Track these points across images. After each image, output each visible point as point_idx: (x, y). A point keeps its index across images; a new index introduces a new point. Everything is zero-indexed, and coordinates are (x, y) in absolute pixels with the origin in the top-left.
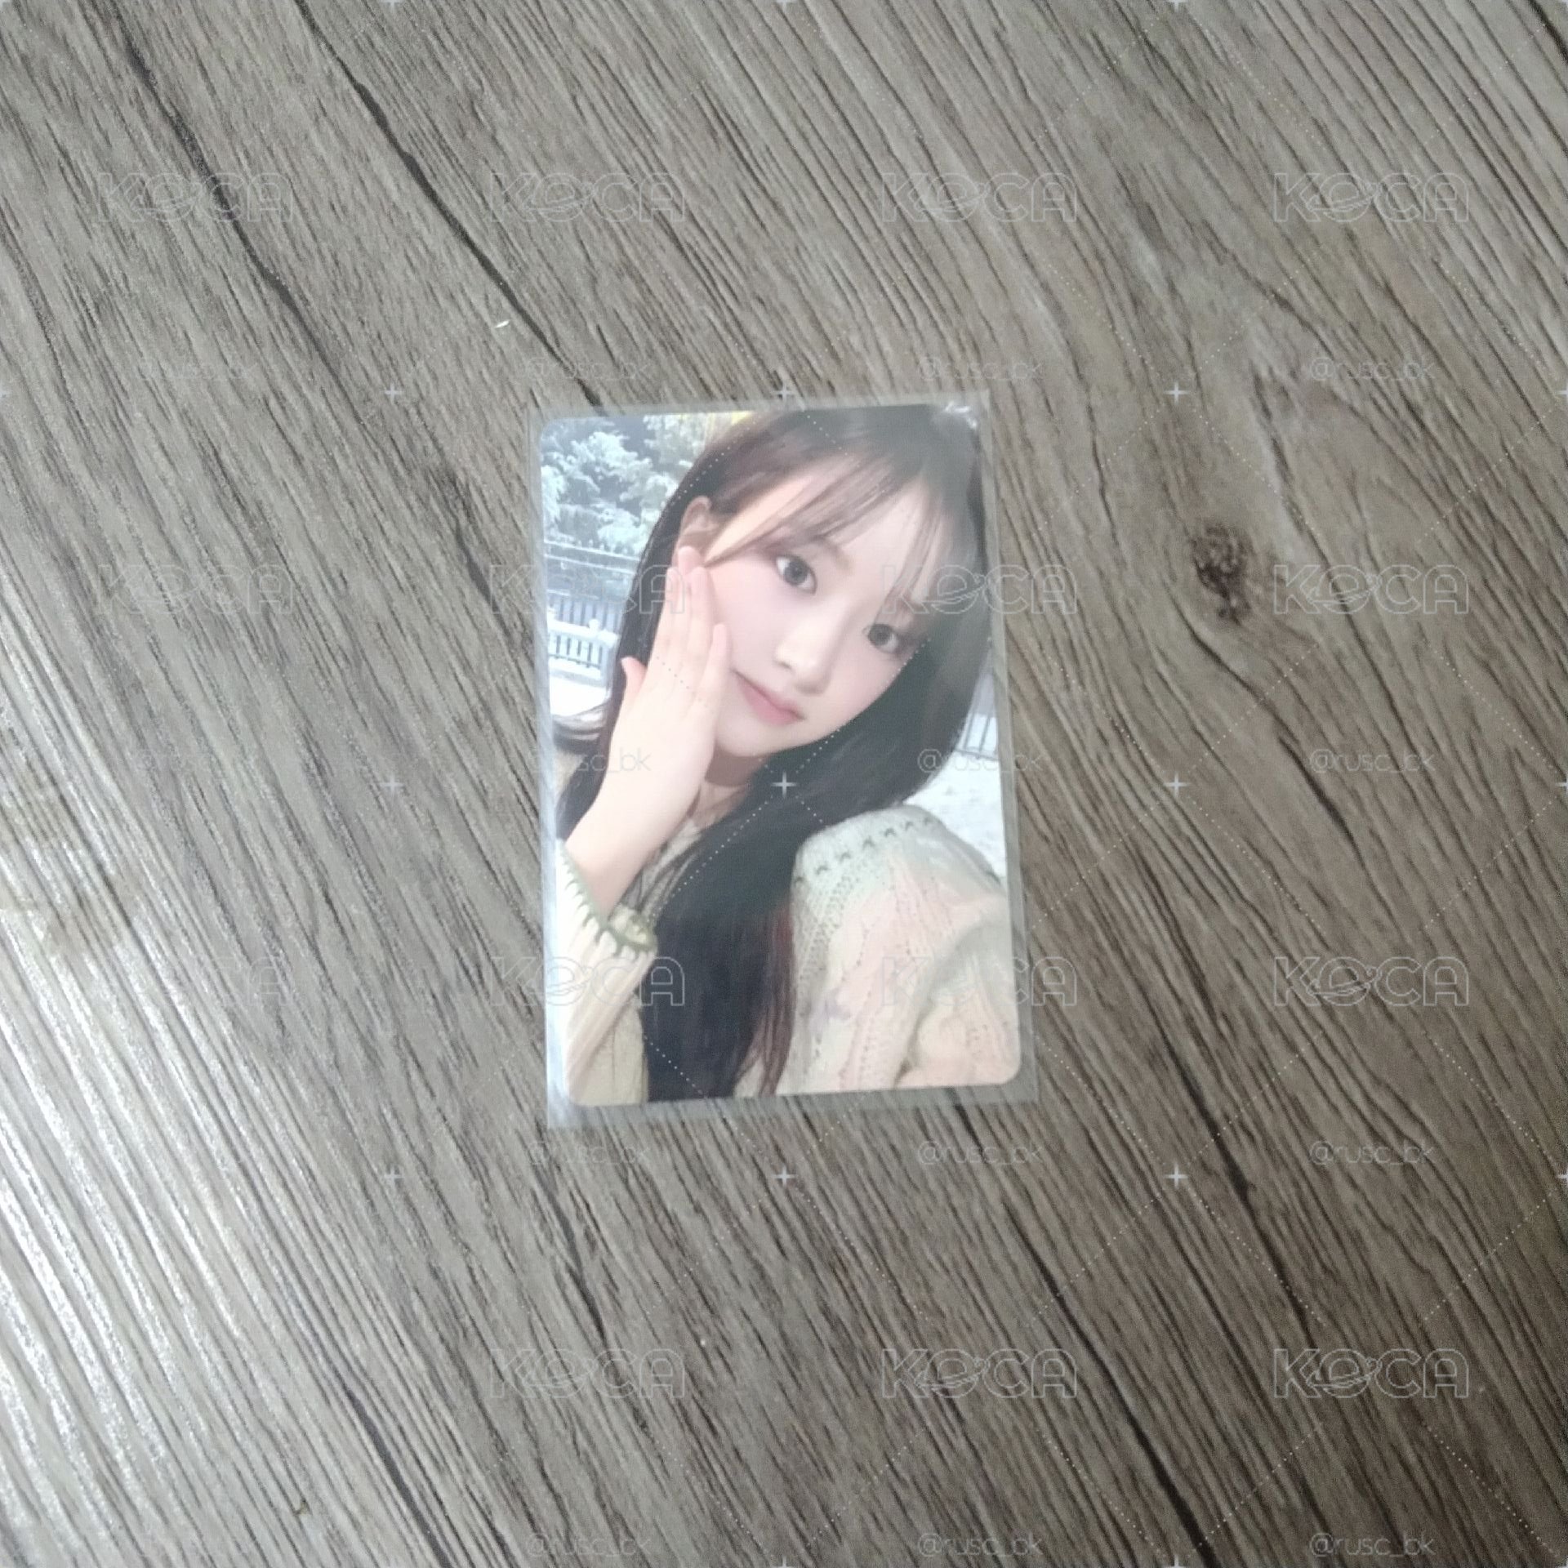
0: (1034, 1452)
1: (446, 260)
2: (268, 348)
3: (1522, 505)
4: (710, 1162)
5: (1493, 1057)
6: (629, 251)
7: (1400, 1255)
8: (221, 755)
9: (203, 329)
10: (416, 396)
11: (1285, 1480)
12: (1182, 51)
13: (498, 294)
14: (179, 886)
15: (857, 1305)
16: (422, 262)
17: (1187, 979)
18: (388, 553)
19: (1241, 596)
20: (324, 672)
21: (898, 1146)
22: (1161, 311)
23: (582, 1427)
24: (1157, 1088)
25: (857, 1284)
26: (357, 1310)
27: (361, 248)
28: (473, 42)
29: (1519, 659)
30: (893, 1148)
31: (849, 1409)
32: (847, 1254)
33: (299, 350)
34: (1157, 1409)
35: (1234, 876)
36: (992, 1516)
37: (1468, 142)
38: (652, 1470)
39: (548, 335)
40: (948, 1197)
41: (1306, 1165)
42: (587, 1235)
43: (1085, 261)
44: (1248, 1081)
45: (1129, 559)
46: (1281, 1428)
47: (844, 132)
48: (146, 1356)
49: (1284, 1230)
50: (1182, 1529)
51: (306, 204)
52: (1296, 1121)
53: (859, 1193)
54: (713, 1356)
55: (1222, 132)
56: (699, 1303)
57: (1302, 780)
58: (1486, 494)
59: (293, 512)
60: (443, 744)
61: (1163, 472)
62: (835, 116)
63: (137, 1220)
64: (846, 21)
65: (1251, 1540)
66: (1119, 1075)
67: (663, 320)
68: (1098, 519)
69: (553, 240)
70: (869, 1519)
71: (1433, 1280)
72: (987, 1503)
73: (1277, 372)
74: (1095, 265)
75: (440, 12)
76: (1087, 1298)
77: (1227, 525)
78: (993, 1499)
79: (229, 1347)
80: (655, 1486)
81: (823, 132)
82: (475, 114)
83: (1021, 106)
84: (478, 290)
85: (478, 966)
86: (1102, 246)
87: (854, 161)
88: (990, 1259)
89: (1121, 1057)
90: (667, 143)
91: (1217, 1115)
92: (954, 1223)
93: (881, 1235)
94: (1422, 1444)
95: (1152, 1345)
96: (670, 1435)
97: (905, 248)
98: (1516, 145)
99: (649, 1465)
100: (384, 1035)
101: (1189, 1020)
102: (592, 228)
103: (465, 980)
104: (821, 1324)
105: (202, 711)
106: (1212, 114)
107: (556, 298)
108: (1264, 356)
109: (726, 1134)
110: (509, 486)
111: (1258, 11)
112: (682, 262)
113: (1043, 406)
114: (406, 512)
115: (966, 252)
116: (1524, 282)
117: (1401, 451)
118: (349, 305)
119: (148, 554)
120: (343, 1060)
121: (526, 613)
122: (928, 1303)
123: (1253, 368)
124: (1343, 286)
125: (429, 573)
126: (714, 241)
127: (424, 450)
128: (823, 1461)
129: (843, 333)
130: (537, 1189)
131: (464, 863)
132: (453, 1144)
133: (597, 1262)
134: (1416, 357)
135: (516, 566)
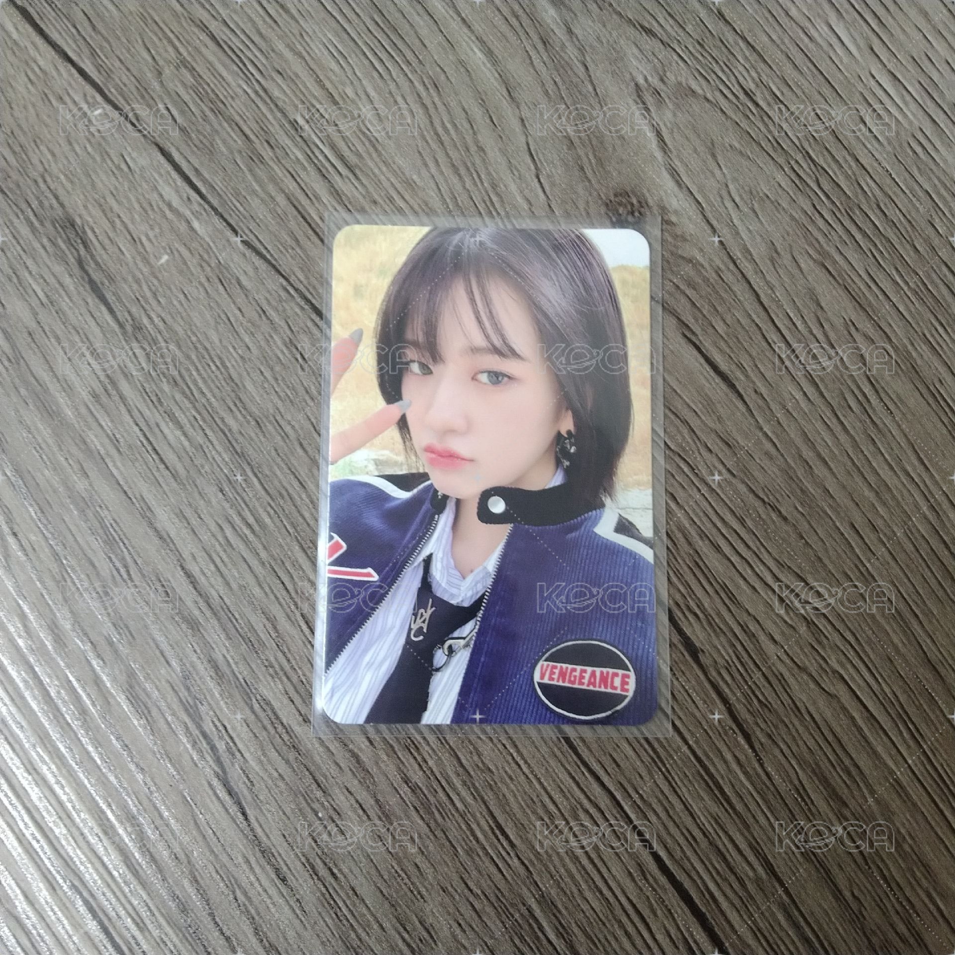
1: (54, 73)
3: (833, 150)
5: (862, 538)
6: (182, 50)
7: (812, 685)
10: (41, 169)
11: (752, 858)
13: (93, 92)
15: (428, 772)
16: (39, 78)
18: (31, 281)
22: (563, 46)
23: (240, 886)
25: (427, 757)
31: (431, 848)
34: (653, 819)
36: (542, 910)
38: (294, 910)
41: (738, 630)
42: (229, 749)
43: (506, 20)
44: (689, 577)
46: (744, 822)
49: (728, 678)
50: (682, 904)
52: (727, 601)
56: (314, 786)
57: (702, 361)
58: (806, 146)
60: (83, 411)
61: (579, 157)
65: (732, 904)
67: (212, 95)
68: (537, 196)
69: (129, 50)
70: (455, 925)
71: (839, 701)
72: (539, 903)
73: (650, 78)
74: (514, 21)
76: (594, 746)
77: (628, 189)
78: (544, 900)
80: (297, 922)
84: (79, 91)
85: (126, 567)
95: (644, 773)
96: (305, 885)
97: (377, 23)
99: (291, 907)
100: (67, 625)
102: (155, 38)
104: (405, 790)
107: (134, 89)
108: (639, 69)
110: (112, 223)
112: (220, 54)
113: (488, 121)
114: (42, 251)
115: (421, 22)
117: (744, 124)
121: (134, 310)
122: (480, 765)
123: (633, 79)
124: (689, 16)
125: (63, 293)
126: (243, 37)
127: (52, 207)
128: (417, 888)
129: (340, 87)
130: (187, 720)
131: (107, 494)
132: (123, 697)
133: (237, 767)
134: (746, 58)
135: (123, 278)
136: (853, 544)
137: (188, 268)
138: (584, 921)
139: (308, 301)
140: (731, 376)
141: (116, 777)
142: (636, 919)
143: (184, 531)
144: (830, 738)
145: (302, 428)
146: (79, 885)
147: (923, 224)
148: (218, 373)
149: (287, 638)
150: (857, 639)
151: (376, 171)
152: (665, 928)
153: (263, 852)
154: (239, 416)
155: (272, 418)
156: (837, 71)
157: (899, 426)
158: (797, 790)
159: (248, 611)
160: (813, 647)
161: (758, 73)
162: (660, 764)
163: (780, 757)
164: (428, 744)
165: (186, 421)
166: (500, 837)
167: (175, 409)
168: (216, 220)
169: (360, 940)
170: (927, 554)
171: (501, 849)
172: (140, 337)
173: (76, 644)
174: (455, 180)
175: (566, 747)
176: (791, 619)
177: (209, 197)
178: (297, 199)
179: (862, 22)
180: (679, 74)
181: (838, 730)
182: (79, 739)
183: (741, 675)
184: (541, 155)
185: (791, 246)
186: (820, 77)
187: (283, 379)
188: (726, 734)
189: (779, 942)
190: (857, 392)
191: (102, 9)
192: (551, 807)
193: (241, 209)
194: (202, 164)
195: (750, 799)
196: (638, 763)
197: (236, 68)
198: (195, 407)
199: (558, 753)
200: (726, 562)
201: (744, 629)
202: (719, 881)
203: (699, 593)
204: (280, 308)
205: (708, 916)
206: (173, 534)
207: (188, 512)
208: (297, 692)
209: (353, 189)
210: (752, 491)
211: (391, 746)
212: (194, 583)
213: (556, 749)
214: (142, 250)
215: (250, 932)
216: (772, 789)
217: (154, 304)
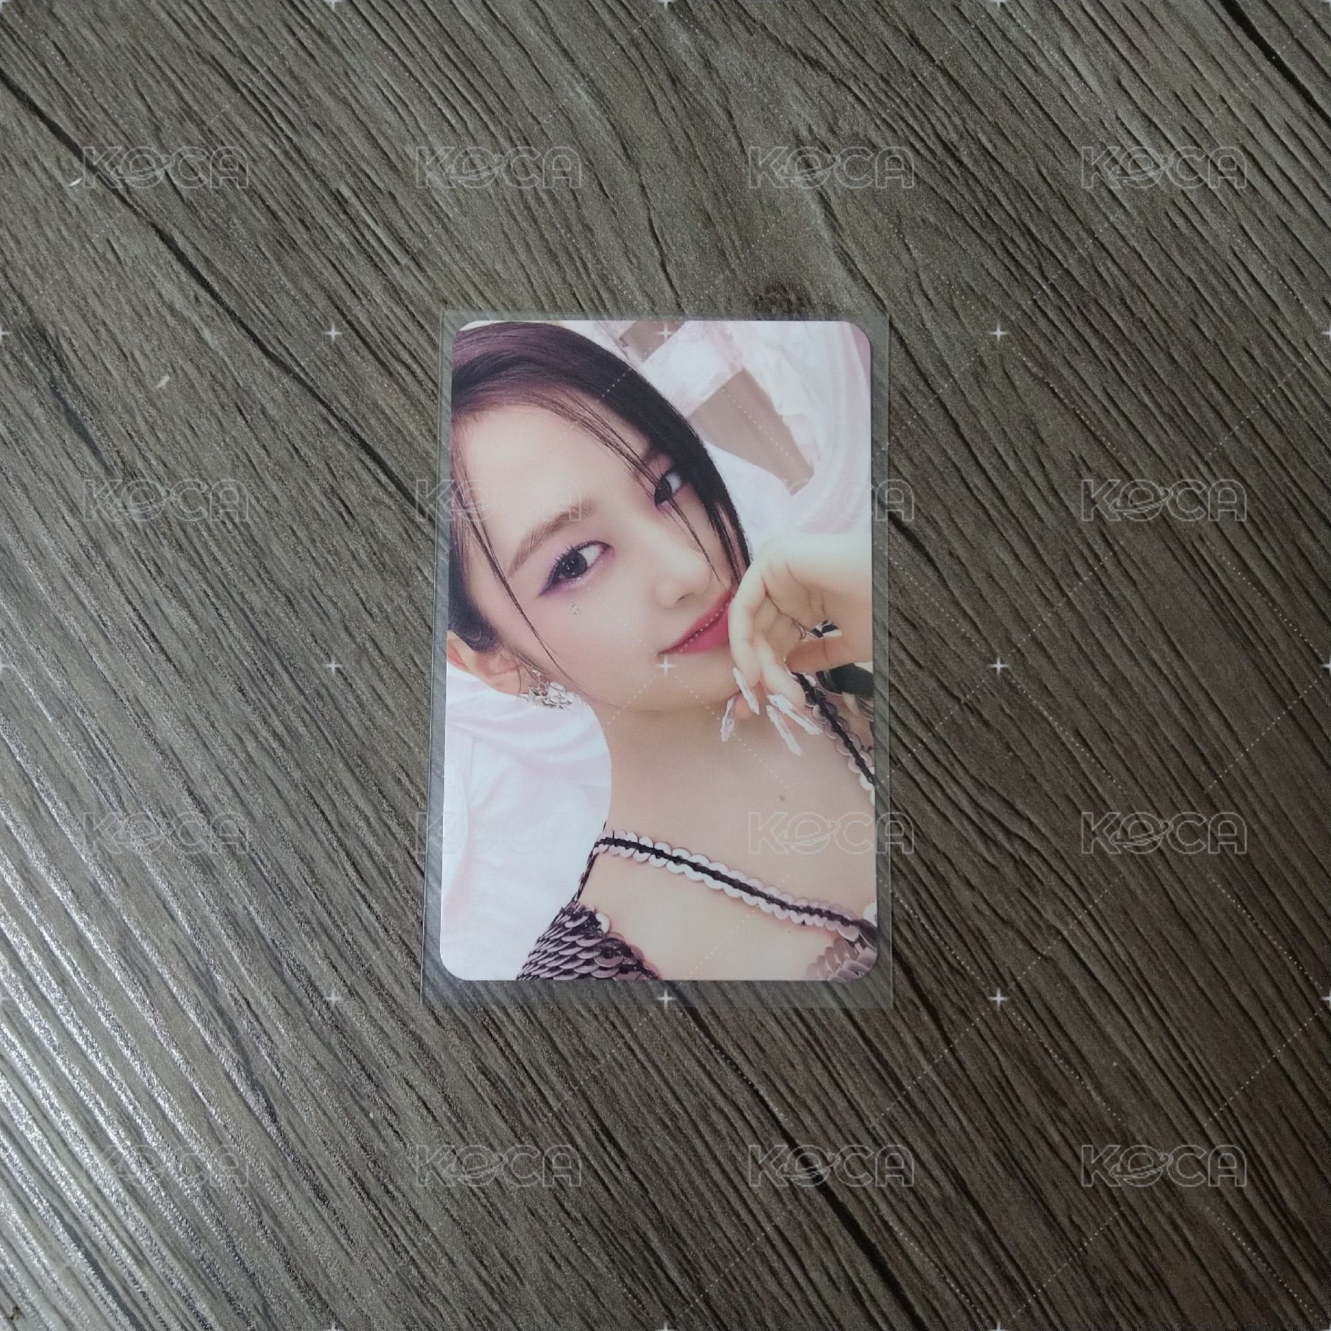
0: (695, 1175)
1: (18, 130)
3: (1062, 224)
4: (359, 946)
5: (1091, 750)
6: (187, 97)
7: (1020, 945)
11: (937, 1172)
13: (70, 155)
15: (513, 1061)
22: (698, 85)
23: (267, 1208)
29: (1075, 372)
32: (500, 1013)
34: (808, 1121)
36: (662, 1241)
38: (337, 1240)
41: (922, 872)
43: (623, 50)
46: (927, 1124)
49: (909, 936)
50: (845, 1232)
54: (382, 1126)
56: (364, 1078)
58: (1027, 220)
60: (59, 585)
61: (719, 239)
65: (911, 1233)
68: (663, 292)
69: (116, 98)
70: (546, 1259)
71: (1055, 966)
72: (657, 1230)
73: (815, 128)
74: (632, 52)
76: (731, 1025)
77: (784, 282)
78: (661, 1224)
80: (341, 1254)
84: (50, 153)
85: (116, 791)
88: (634, 999)
94: (1064, 1122)
95: (797, 1060)
96: (351, 1206)
97: (448, 57)
99: (334, 1235)
102: (150, 81)
104: (481, 1081)
108: (802, 116)
109: (373, 918)
110: (96, 333)
113: (597, 189)
115: (507, 54)
116: (1043, 17)
117: (942, 190)
121: (125, 449)
122: (581, 1050)
123: (793, 130)
124: (871, 42)
125: (29, 425)
126: (268, 77)
127: (15, 311)
128: (497, 1210)
129: (398, 145)
130: (198, 992)
131: (91, 694)
132: (115, 963)
134: (947, 98)
135: (111, 408)
136: (1079, 759)
137: (196, 392)
138: (715, 1253)
139: (354, 434)
140: (919, 535)
141: (106, 1065)
142: (784, 1251)
143: (192, 744)
144: (1043, 1014)
145: (346, 607)
146: (60, 1205)
147: (1183, 323)
148: (236, 532)
149: (328, 885)
150: (1081, 884)
151: (447, 259)
152: (822, 1264)
154: (265, 592)
155: (307, 593)
156: (1070, 115)
157: (1143, 599)
158: (999, 1084)
159: (276, 849)
160: (1023, 895)
161: (963, 120)
162: (817, 1049)
163: (977, 1040)
164: (514, 1024)
165: (194, 596)
166: (607, 1144)
167: (179, 581)
168: (233, 328)
169: (424, 1278)
170: (1178, 772)
171: (608, 1160)
173: (52, 892)
174: (552, 271)
175: (693, 1025)
176: (994, 857)
177: (224, 296)
178: (340, 297)
179: (1106, 46)
180: (856, 121)
181: (1054, 1004)
182: (57, 1017)
183: (926, 931)
184: (667, 237)
185: (1002, 357)
186: (1047, 123)
187: (322, 540)
188: (905, 1008)
189: (973, 1284)
190: (1086, 552)
191: (81, 41)
192: (675, 1106)
193: (266, 312)
194: (213, 250)
195: (936, 1094)
196: (790, 1047)
197: (258, 120)
198: (205, 578)
199: (683, 1034)
200: (909, 782)
201: (931, 869)
202: (894, 1202)
204: (318, 445)
205: (879, 1248)
206: (177, 748)
207: (198, 719)
208: (342, 957)
209: (416, 284)
210: (942, 686)
211: (465, 1026)
212: (206, 812)
213: (680, 1029)
214: (135, 369)
215: (280, 1267)
216: (965, 1080)
217: (152, 441)
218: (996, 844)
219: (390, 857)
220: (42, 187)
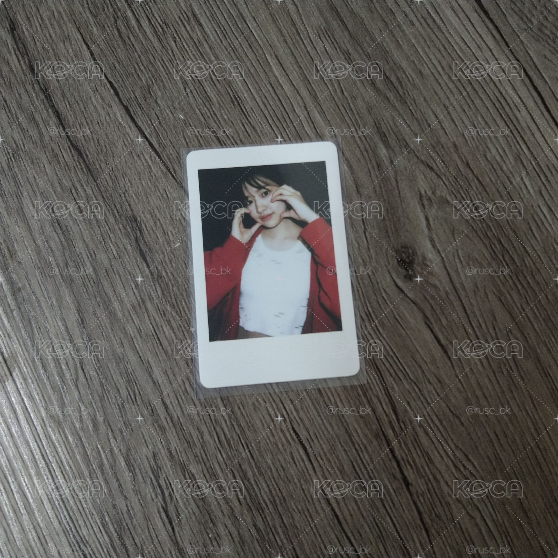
2: (73, 172)
3: (513, 241)
4: (215, 470)
5: (499, 439)
7: (463, 510)
8: (48, 315)
9: (50, 164)
10: (124, 190)
12: (398, 79)
13: (155, 155)
14: (30, 362)
15: (266, 524)
16: (129, 144)
17: (390, 408)
18: (111, 245)
19: (413, 271)
20: (86, 286)
21: (284, 466)
22: (387, 169)
24: (378, 447)
25: (267, 516)
26: (85, 518)
27: (108, 138)
28: (150, 67)
29: (511, 297)
30: (282, 466)
32: (264, 505)
33: (84, 173)
35: (408, 371)
37: (498, 114)
39: (172, 170)
40: (301, 485)
41: (430, 477)
42: (170, 495)
43: (361, 151)
44: (411, 446)
45: (373, 256)
47: (279, 104)
48: (9, 533)
49: (422, 500)
51: (89, 122)
52: (428, 461)
53: (269, 482)
54: (213, 540)
55: (411, 108)
56: (209, 521)
57: (433, 337)
58: (500, 237)
59: (78, 230)
60: (126, 313)
61: (387, 226)
62: (276, 98)
63: (8, 482)
64: (281, 65)
66: (365, 442)
68: (363, 242)
69: (175, 138)
71: (475, 520)
73: (428, 192)
74: (365, 153)
75: (139, 57)
76: (350, 524)
77: (409, 245)
79: (39, 530)
81: (272, 103)
82: (150, 92)
83: (341, 97)
84: (148, 153)
85: (135, 395)
86: (367, 146)
87: (282, 114)
88: (316, 508)
89: (366, 436)
90: (217, 105)
91: (399, 458)
92: (303, 495)
93: (277, 498)
98: (514, 115)
100: (100, 419)
101: (390, 423)
103: (130, 400)
104: (253, 530)
105: (42, 299)
106: (408, 101)
107: (175, 158)
108: (423, 186)
109: (222, 459)
110: (155, 223)
111: (425, 66)
114: (118, 230)
116: (516, 163)
118: (102, 158)
119: (26, 243)
120: (85, 427)
121: (159, 268)
122: (293, 524)
123: (419, 191)
124: (452, 163)
125: (125, 253)
126: (232, 140)
127: (126, 209)
130: (152, 477)
131: (132, 357)
132: (123, 460)
133: (173, 504)
134: (477, 188)
135: (157, 251)
136: (494, 442)
140: (446, 347)
143: (165, 381)
144: (468, 538)
149: (207, 444)
153: (179, 550)
159: (191, 427)
162: (382, 538)
163: (442, 544)
164: (268, 509)
165: (175, 326)
167: (172, 320)
172: (160, 281)
175: (336, 522)
179: (538, 178)
180: (442, 191)
181: (472, 535)
183: (429, 499)
184: (368, 223)
185: (485, 287)
190: (507, 366)
191: (165, 114)
196: (371, 536)
198: (181, 320)
199: (332, 524)
201: (434, 477)
203: (415, 455)
206: (160, 382)
207: (169, 372)
208: (208, 472)
210: (448, 407)
211: (250, 507)
212: (166, 408)
213: (331, 522)
214: (168, 238)
217: (170, 266)
218: (460, 471)
219: (232, 437)
220: (143, 165)
